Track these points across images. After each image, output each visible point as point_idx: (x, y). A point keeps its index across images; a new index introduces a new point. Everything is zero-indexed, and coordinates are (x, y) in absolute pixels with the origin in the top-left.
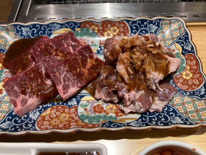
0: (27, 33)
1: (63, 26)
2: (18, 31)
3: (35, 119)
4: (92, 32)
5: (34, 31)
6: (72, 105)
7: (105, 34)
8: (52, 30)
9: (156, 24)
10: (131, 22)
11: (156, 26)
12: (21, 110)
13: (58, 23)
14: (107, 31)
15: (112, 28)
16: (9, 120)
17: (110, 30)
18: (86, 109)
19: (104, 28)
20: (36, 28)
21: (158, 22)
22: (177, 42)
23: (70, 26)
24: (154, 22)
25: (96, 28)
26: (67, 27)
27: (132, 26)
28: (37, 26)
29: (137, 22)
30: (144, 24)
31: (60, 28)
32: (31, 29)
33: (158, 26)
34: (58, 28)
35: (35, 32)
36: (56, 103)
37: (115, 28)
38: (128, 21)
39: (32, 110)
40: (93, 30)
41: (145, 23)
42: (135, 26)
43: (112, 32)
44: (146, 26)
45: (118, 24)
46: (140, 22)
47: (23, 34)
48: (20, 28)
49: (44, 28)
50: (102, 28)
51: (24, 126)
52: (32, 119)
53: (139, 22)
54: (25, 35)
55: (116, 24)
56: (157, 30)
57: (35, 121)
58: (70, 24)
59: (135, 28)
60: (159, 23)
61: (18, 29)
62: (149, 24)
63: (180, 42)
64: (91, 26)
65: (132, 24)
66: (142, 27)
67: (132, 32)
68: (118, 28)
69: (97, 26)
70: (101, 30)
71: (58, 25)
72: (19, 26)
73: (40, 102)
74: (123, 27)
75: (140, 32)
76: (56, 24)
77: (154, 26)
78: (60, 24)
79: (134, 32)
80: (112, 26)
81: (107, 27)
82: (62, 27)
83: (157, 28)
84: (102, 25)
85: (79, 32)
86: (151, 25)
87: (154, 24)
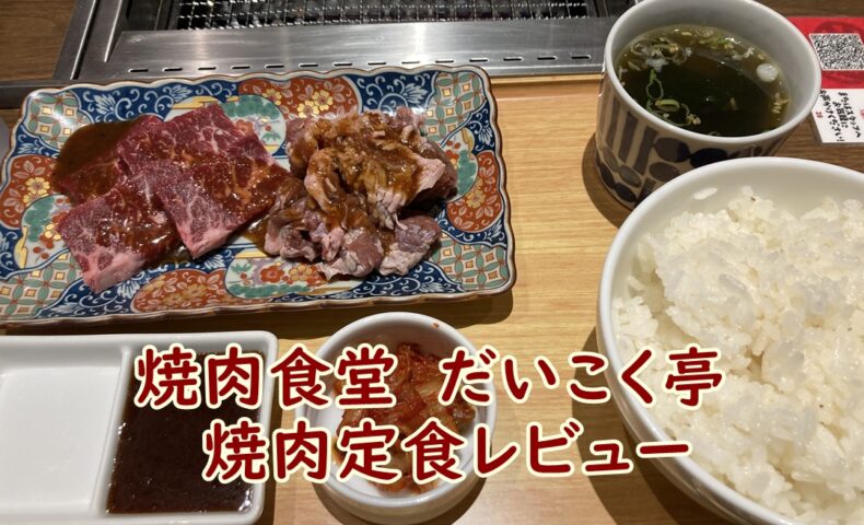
0: (108, 108)
1: (197, 92)
2: (85, 104)
3: (130, 297)
4: (269, 105)
5: (126, 103)
6: (213, 269)
7: (299, 109)
8: (169, 101)
9: (423, 84)
10: (363, 81)
11: (423, 88)
12: (100, 278)
13: (183, 85)
14: (303, 102)
15: (316, 93)
16: (70, 300)
17: (311, 100)
18: (244, 276)
19: (295, 94)
20: (132, 97)
21: (426, 78)
22: (468, 126)
23: (213, 91)
24: (416, 79)
25: (278, 96)
26: (206, 94)
27: (364, 90)
28: (132, 92)
29: (377, 79)
30: (392, 85)
31: (190, 96)
32: (117, 99)
33: (427, 87)
34: (184, 96)
35: (128, 107)
36: (177, 266)
37: (325, 94)
38: (354, 78)
39: (123, 279)
40: (271, 99)
41: (396, 82)
42: (371, 89)
43: (317, 103)
44: (398, 89)
45: (331, 85)
46: (384, 80)
47: (99, 111)
48: (90, 97)
49: (150, 96)
50: (291, 95)
51: (105, 308)
52: (124, 296)
53: (380, 80)
54: (104, 113)
55: (325, 85)
56: (425, 97)
57: (129, 301)
58: (213, 87)
59: (371, 93)
60: (428, 82)
61: (87, 100)
62: (406, 84)
63: (472, 125)
64: (264, 91)
65: (365, 85)
66: (390, 91)
67: (365, 103)
68: (331, 94)
69: (279, 90)
70: (289, 100)
71: (185, 89)
72: (88, 93)
73: (141, 263)
74: (344, 93)
75: (383, 104)
76: (179, 87)
77: (418, 87)
78: (189, 87)
79: (369, 102)
80: (315, 90)
81: (303, 91)
82: (193, 94)
83: (424, 92)
84: (292, 88)
85: (237, 104)
86: (411, 85)
87: (418, 83)
